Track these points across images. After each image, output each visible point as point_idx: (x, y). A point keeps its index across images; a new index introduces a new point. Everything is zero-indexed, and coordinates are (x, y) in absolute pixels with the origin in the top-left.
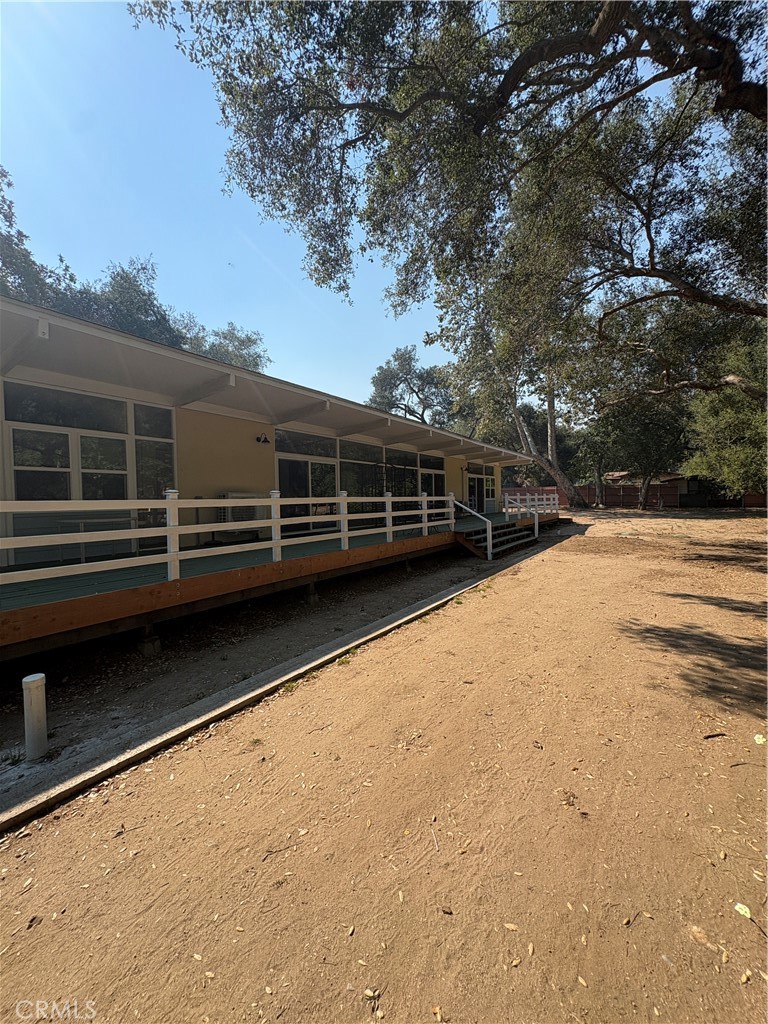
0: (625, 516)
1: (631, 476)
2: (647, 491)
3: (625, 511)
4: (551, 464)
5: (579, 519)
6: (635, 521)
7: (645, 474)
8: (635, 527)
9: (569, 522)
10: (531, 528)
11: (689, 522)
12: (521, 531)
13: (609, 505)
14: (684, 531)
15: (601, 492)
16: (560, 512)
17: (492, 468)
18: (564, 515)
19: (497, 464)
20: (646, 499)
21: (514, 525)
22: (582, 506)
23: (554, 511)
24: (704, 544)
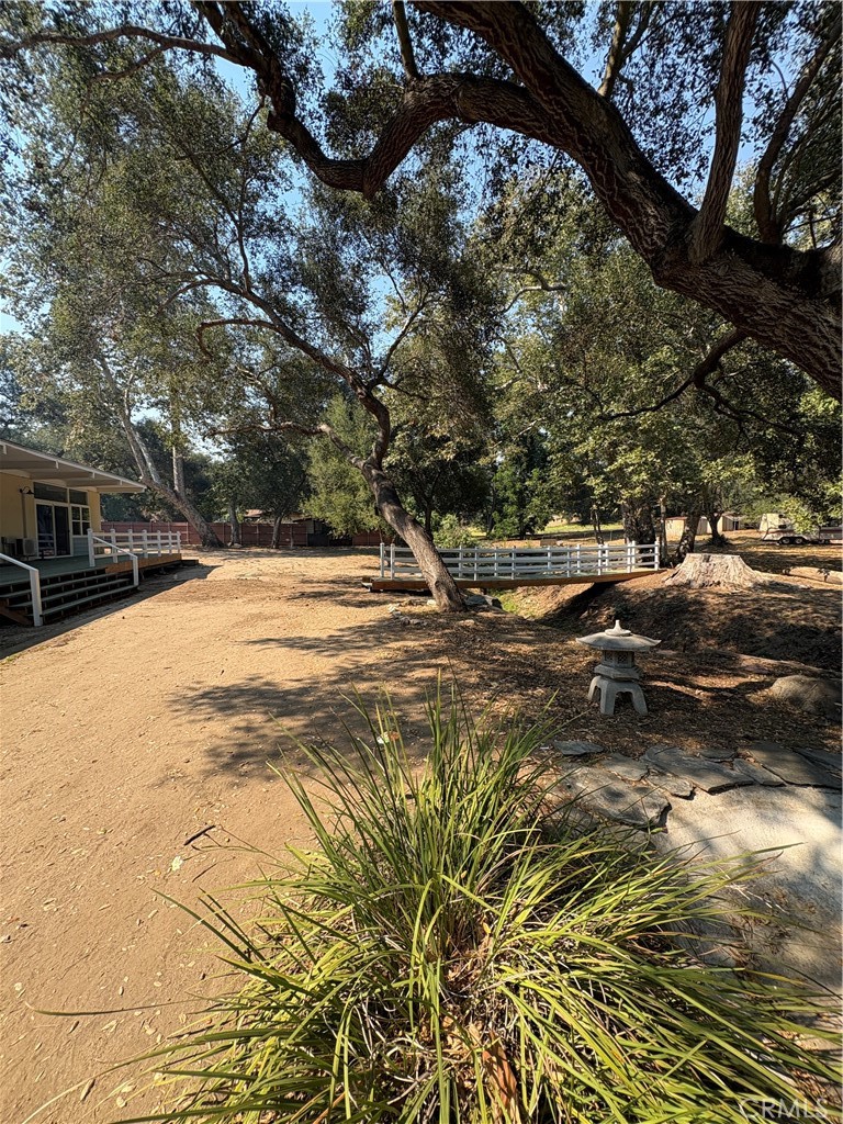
0: (258, 555)
1: (265, 515)
2: (279, 529)
3: (259, 550)
4: (177, 496)
5: (205, 560)
6: (264, 560)
7: (277, 514)
8: (261, 568)
9: (194, 563)
10: (130, 575)
11: (310, 560)
12: (112, 578)
13: (245, 544)
14: (303, 569)
15: (236, 530)
16: (182, 552)
17: (84, 494)
18: (188, 555)
19: (93, 489)
20: (278, 538)
21: (102, 571)
22: (215, 544)
23: (174, 552)
24: (311, 582)
